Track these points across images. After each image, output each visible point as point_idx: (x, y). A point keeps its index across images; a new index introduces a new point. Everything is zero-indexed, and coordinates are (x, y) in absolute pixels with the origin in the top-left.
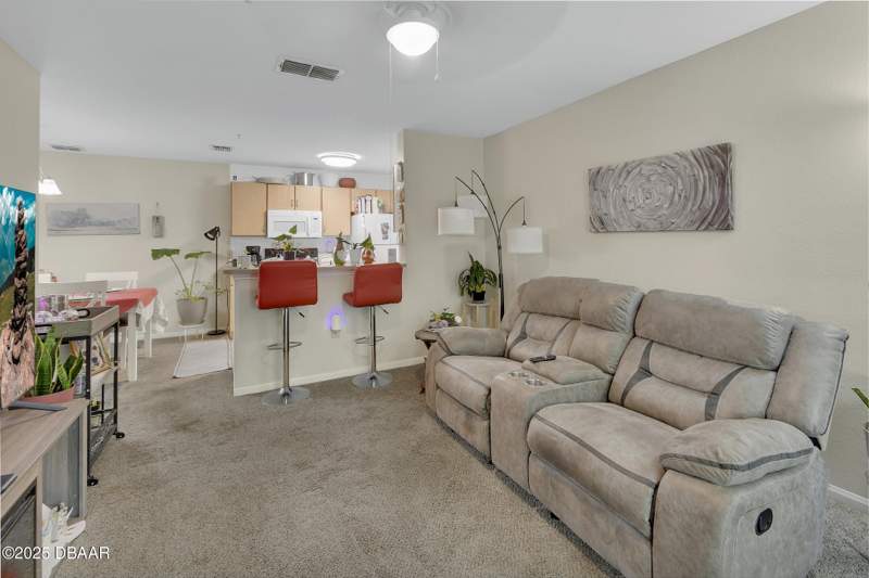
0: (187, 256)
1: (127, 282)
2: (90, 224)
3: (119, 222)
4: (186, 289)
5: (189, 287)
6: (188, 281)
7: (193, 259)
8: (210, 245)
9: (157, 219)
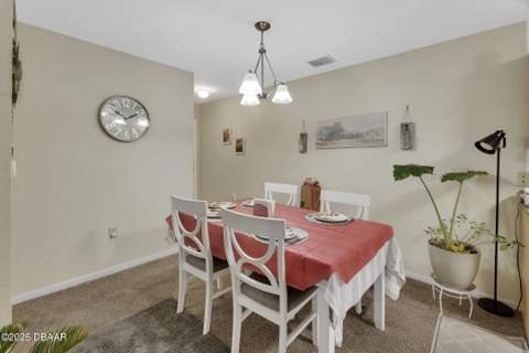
0: (446, 178)
1: (356, 207)
2: (343, 137)
3: (367, 133)
4: (443, 227)
5: (448, 224)
6: (447, 215)
7: (456, 182)
8: (486, 162)
9: (406, 129)
